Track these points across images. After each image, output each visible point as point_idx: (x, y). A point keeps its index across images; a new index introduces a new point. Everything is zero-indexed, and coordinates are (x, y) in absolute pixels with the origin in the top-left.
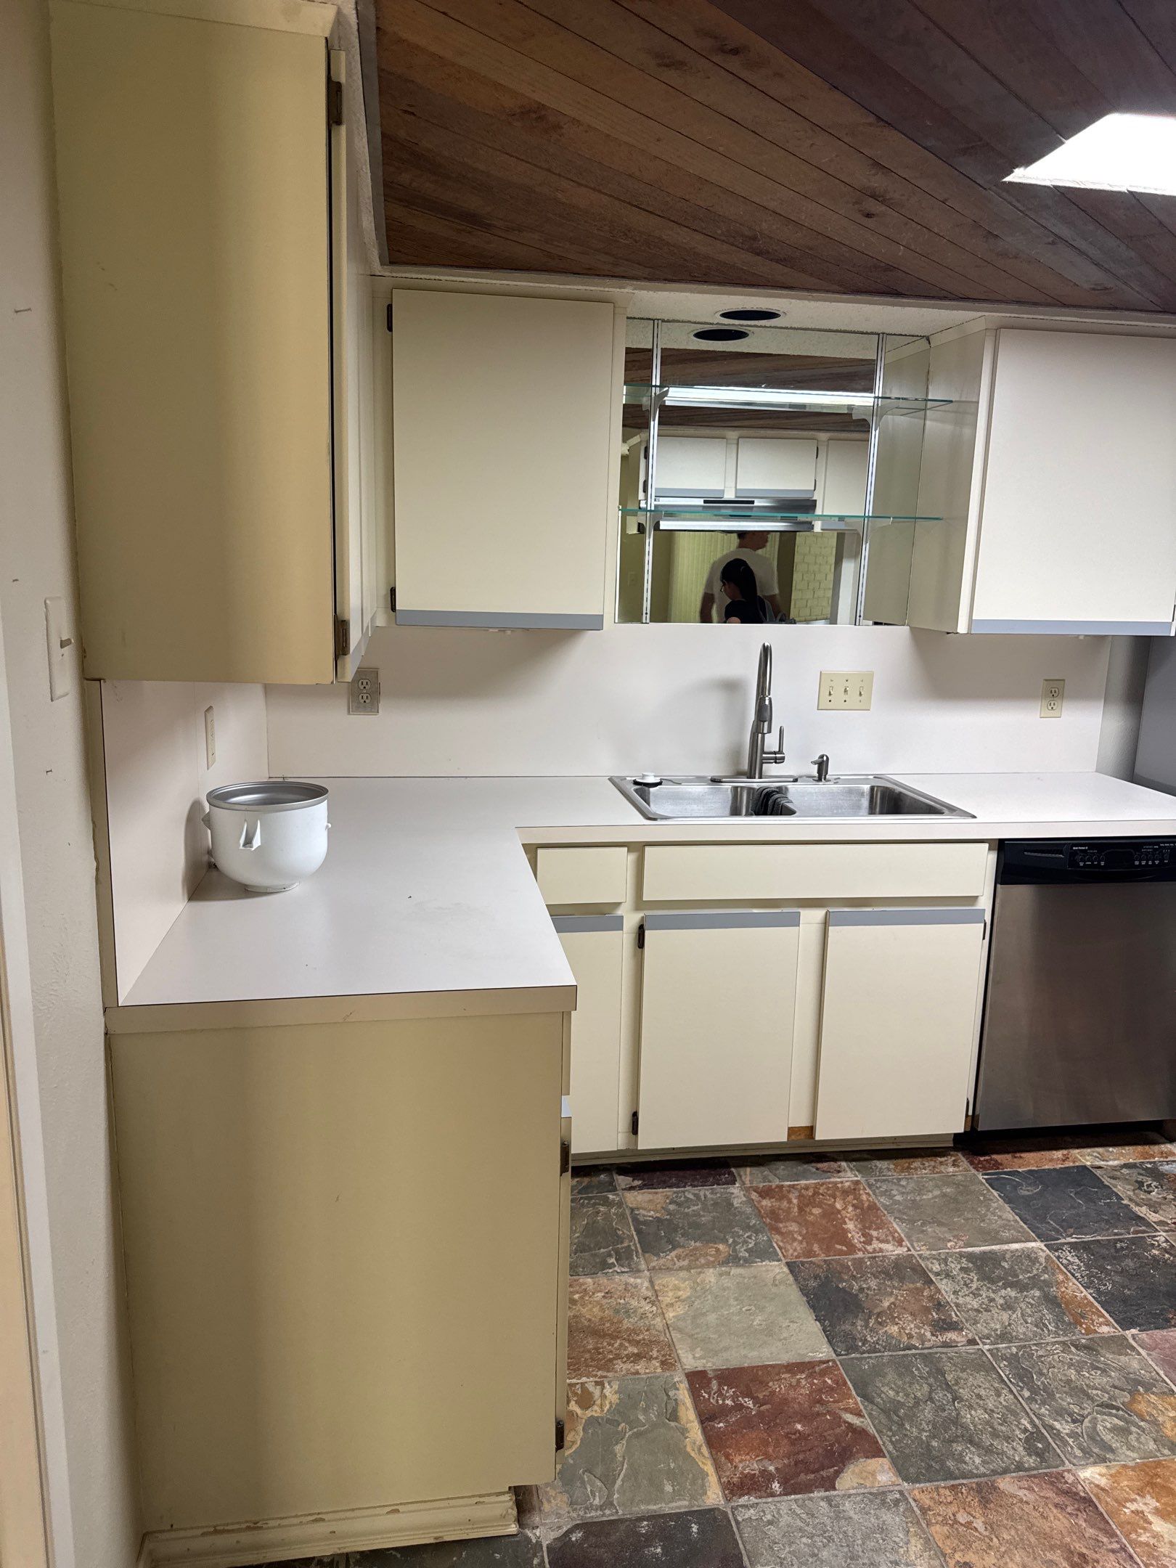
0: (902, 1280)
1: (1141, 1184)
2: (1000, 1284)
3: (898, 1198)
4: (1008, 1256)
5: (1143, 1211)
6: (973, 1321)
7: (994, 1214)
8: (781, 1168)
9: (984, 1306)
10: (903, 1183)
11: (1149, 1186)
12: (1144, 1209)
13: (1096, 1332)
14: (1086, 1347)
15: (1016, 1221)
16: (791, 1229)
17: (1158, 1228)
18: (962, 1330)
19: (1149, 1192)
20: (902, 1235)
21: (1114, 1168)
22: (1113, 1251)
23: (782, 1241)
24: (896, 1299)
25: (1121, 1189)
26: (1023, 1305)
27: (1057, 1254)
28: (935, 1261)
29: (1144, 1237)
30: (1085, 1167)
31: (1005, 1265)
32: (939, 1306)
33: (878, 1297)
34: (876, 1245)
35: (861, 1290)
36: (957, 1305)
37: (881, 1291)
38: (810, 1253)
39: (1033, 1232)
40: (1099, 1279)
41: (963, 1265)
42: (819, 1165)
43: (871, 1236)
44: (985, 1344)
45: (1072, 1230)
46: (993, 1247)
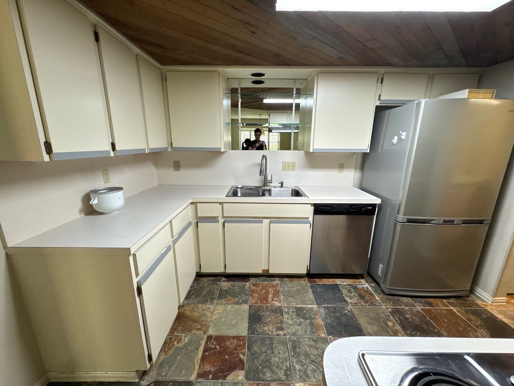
0: (276, 313)
1: (350, 290)
2: (300, 317)
3: (286, 289)
4: (306, 309)
5: (347, 299)
6: (288, 328)
7: (308, 296)
8: (262, 278)
9: (293, 324)
10: (289, 285)
11: (352, 291)
12: (348, 298)
13: (320, 335)
14: (315, 340)
15: (313, 299)
16: (255, 295)
17: (349, 304)
18: (284, 331)
19: (351, 293)
20: (282, 300)
21: (345, 285)
22: (335, 310)
23: (252, 299)
24: (271, 319)
25: (344, 292)
26: (303, 325)
27: (319, 309)
28: (287, 308)
29: (345, 307)
30: (337, 284)
31: (304, 311)
32: (282, 322)
33: (267, 318)
34: (274, 302)
35: (264, 315)
36: (286, 322)
37: (268, 316)
38: (256, 303)
39: (316, 302)
40: (328, 318)
41: (294, 310)
42: (271, 278)
43: (274, 299)
44: (288, 336)
45: (326, 303)
46: (303, 306)
